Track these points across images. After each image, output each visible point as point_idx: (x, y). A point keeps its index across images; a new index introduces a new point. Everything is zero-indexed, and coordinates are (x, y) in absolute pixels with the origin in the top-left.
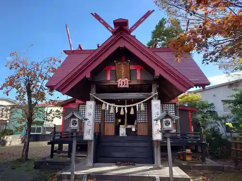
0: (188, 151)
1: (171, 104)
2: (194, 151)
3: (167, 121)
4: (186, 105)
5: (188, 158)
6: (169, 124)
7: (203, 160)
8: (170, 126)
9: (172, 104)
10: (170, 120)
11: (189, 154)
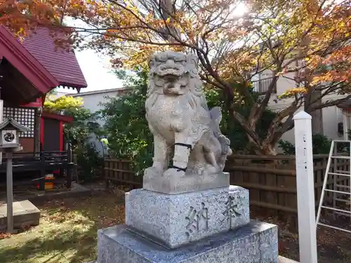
0: (50, 176)
1: (29, 108)
2: (58, 176)
3: (9, 135)
4: (62, 113)
5: (48, 187)
6: (13, 138)
7: (69, 186)
8: (14, 141)
9: (32, 108)
10: (14, 132)
11: (49, 181)
